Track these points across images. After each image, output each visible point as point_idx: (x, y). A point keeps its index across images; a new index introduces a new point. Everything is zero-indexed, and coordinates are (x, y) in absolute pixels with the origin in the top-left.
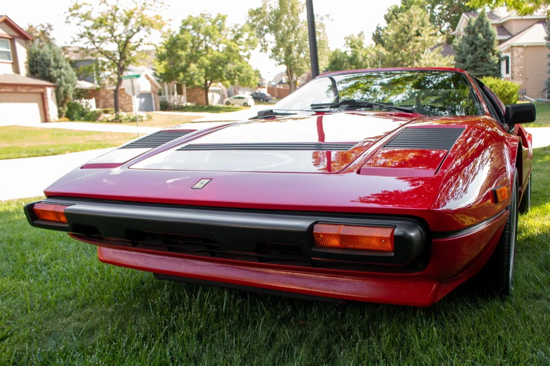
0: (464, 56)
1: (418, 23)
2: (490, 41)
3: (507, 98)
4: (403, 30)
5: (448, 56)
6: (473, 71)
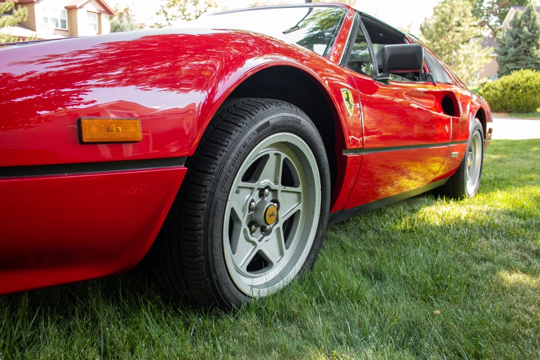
0: (506, 49)
1: (460, 14)
2: (536, 35)
4: (443, 20)
5: (488, 47)
6: (514, 64)
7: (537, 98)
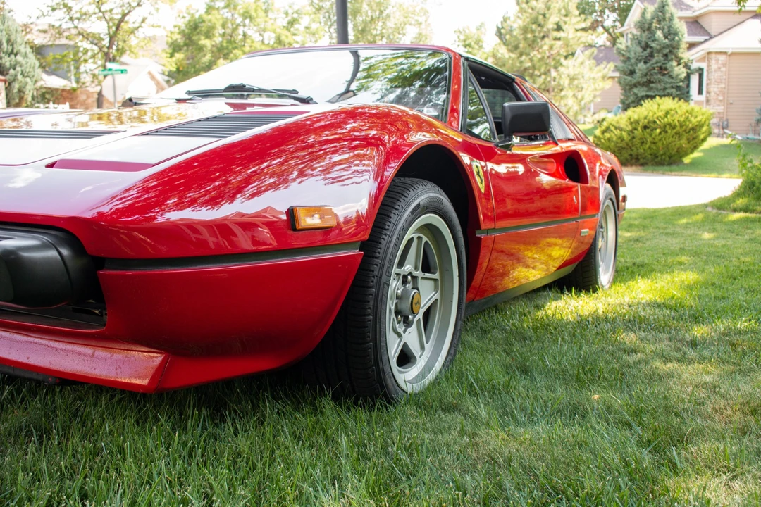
0: (632, 65)
1: (560, 10)
2: (674, 43)
6: (646, 89)
7: (682, 142)
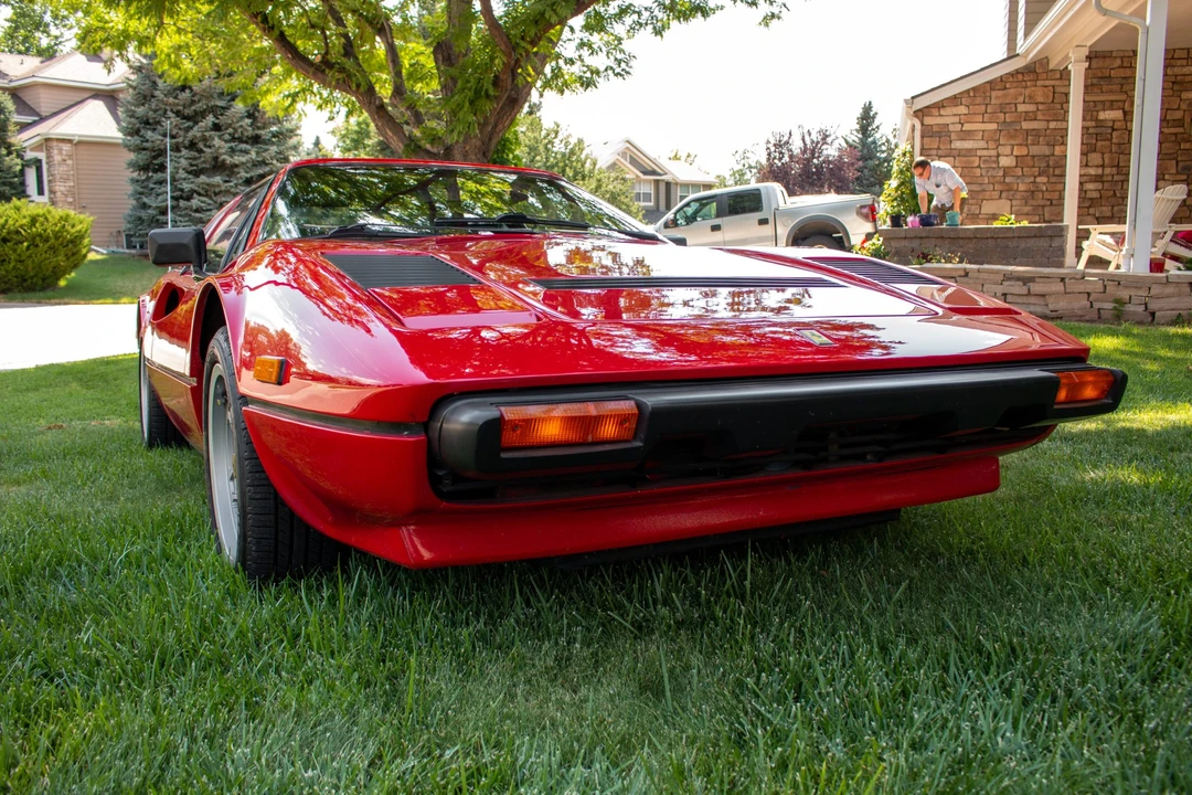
3: (70, 245)
